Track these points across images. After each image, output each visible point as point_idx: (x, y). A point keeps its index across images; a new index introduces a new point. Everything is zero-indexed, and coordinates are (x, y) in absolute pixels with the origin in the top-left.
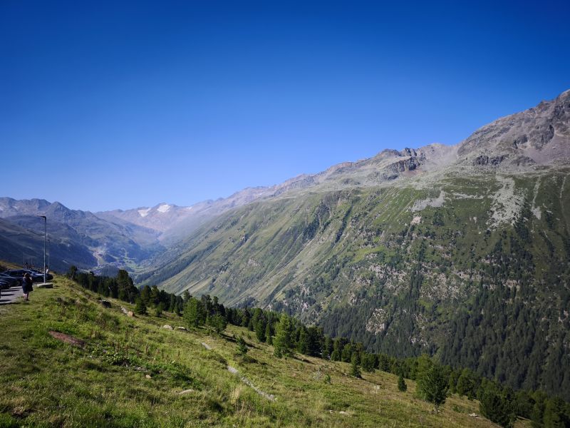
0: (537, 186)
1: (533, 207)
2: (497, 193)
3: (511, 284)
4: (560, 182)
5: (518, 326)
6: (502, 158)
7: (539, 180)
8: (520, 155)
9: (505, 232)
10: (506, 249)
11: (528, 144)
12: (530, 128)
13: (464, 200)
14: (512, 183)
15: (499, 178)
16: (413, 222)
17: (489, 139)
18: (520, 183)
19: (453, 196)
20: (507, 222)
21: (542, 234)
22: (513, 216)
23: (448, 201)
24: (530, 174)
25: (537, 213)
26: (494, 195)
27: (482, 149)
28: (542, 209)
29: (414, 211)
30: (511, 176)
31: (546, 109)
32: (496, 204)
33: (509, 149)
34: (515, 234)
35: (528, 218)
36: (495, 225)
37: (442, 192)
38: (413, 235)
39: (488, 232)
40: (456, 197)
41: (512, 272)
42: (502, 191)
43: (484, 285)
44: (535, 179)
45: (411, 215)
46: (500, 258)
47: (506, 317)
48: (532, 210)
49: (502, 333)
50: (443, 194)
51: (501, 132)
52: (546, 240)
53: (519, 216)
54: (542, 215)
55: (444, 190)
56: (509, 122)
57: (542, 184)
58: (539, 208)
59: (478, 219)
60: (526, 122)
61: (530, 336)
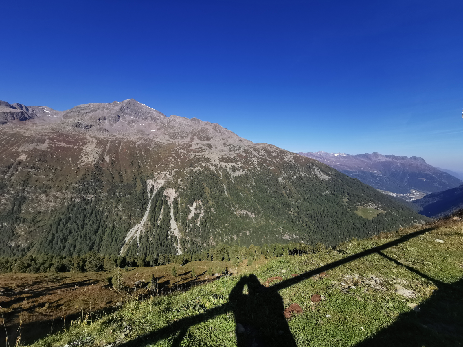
0: (108, 145)
1: (105, 156)
2: (86, 146)
3: (90, 197)
4: (120, 145)
5: (92, 219)
6: (91, 126)
7: (110, 142)
8: (102, 127)
9: (89, 168)
10: (89, 178)
11: (106, 121)
12: (108, 113)
13: (63, 147)
14: (96, 141)
15: (87, 137)
16: (20, 159)
17: (84, 114)
18: (100, 142)
19: (55, 144)
20: (90, 163)
21: (108, 170)
22: (94, 160)
23: (51, 147)
24: (105, 138)
25: (107, 159)
26: (84, 146)
27: (79, 118)
28: (110, 157)
29: (20, 151)
30: (95, 137)
31: (117, 106)
32: (85, 152)
33: (96, 122)
34: (95, 170)
35: (102, 161)
36: (83, 164)
37: (47, 140)
38: (19, 168)
39: (78, 168)
40: (58, 145)
41: (91, 191)
42: (89, 145)
43: (73, 199)
44: (107, 141)
45: (18, 154)
46: (84, 183)
47: (85, 215)
48: (104, 157)
49: (82, 225)
50: (47, 142)
51: (92, 111)
52: (110, 173)
53: (97, 160)
54: (109, 160)
55: (49, 139)
56: (97, 107)
57: (111, 144)
58: (108, 156)
59: (72, 160)
60: (106, 110)
61: (98, 224)
